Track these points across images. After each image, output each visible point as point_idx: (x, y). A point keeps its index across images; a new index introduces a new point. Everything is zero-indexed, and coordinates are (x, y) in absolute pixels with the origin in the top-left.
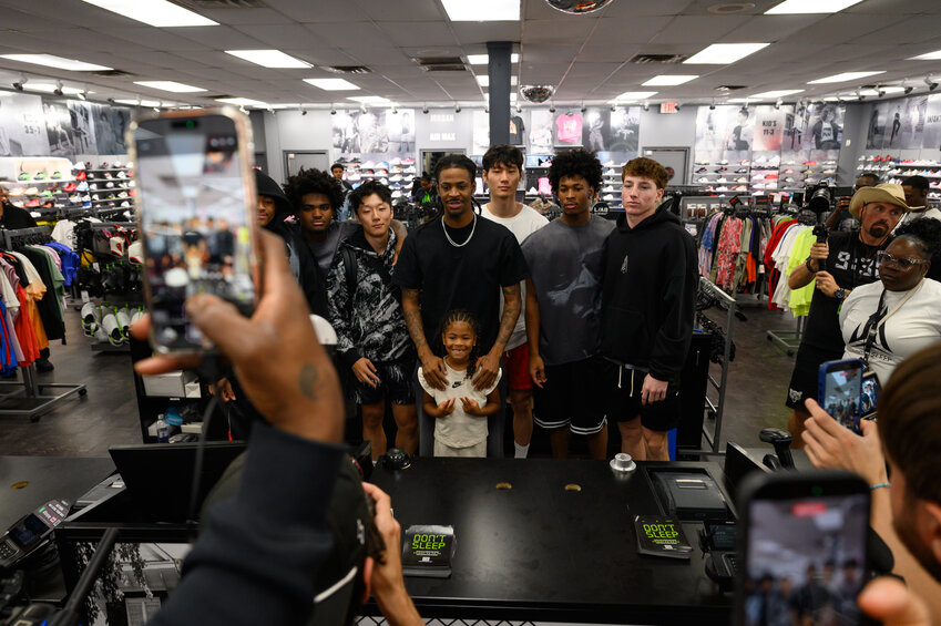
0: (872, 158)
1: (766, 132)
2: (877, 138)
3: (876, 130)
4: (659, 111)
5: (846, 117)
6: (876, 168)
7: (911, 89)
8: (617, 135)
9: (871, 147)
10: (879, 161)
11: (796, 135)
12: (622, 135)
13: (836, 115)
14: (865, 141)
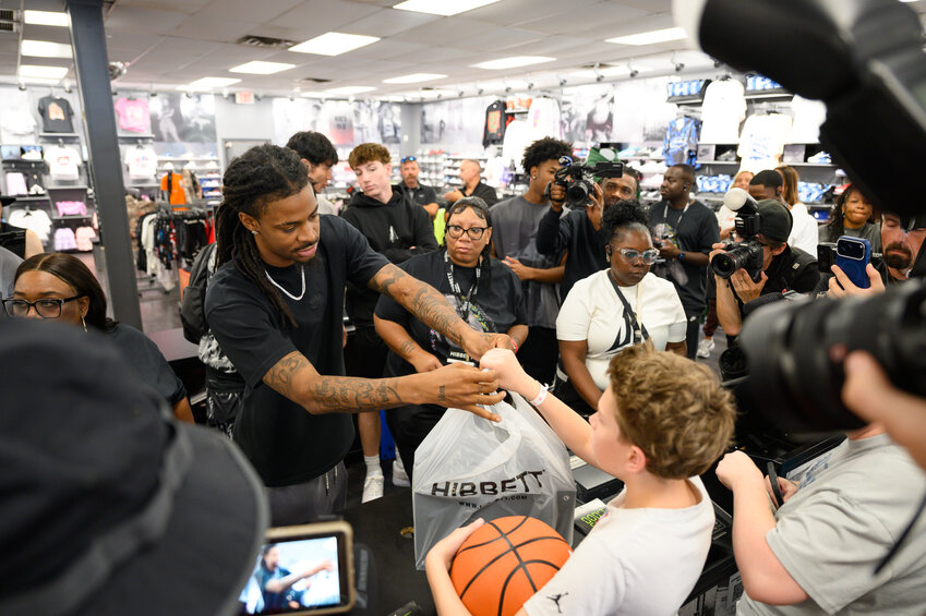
0: (427, 152)
1: (339, 126)
2: (427, 134)
3: (426, 128)
4: (234, 101)
5: (402, 116)
6: (432, 160)
7: (462, 93)
8: (192, 125)
9: (425, 141)
10: (433, 154)
11: (365, 130)
12: (197, 125)
13: (393, 114)
14: (418, 137)
